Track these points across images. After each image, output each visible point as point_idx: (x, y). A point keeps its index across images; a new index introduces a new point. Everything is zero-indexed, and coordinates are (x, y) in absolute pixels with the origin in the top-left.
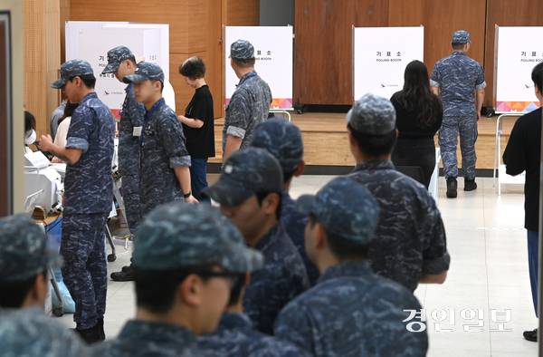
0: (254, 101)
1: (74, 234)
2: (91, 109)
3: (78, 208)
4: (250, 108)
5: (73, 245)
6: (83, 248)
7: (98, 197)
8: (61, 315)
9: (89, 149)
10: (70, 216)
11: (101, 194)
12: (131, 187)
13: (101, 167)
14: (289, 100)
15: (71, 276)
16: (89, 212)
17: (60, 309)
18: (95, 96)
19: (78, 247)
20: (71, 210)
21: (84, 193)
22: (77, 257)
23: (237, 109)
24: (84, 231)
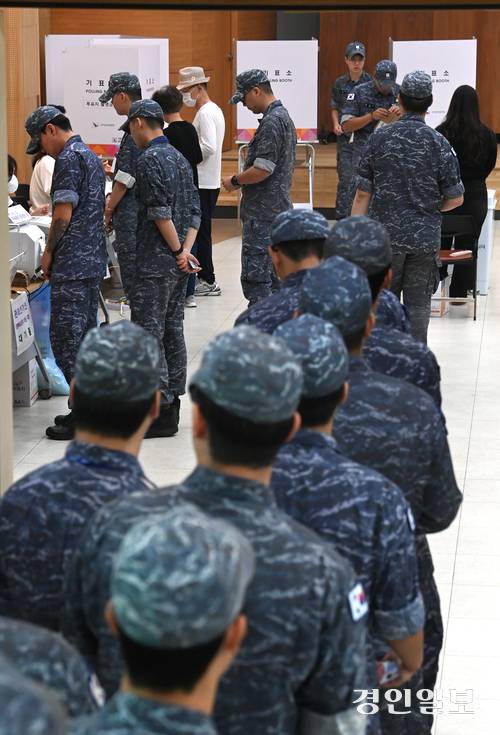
0: (287, 130)
1: (66, 306)
2: (77, 153)
3: (69, 274)
4: (282, 137)
5: (65, 319)
6: (77, 321)
7: (92, 258)
8: (48, 398)
9: (80, 202)
10: (60, 284)
11: (94, 255)
12: (127, 244)
13: (94, 222)
14: (313, 130)
15: (66, 356)
16: (82, 278)
17: (47, 390)
18: (78, 139)
19: (72, 322)
20: (61, 277)
21: (75, 256)
22: (71, 333)
23: (267, 138)
24: (78, 302)
